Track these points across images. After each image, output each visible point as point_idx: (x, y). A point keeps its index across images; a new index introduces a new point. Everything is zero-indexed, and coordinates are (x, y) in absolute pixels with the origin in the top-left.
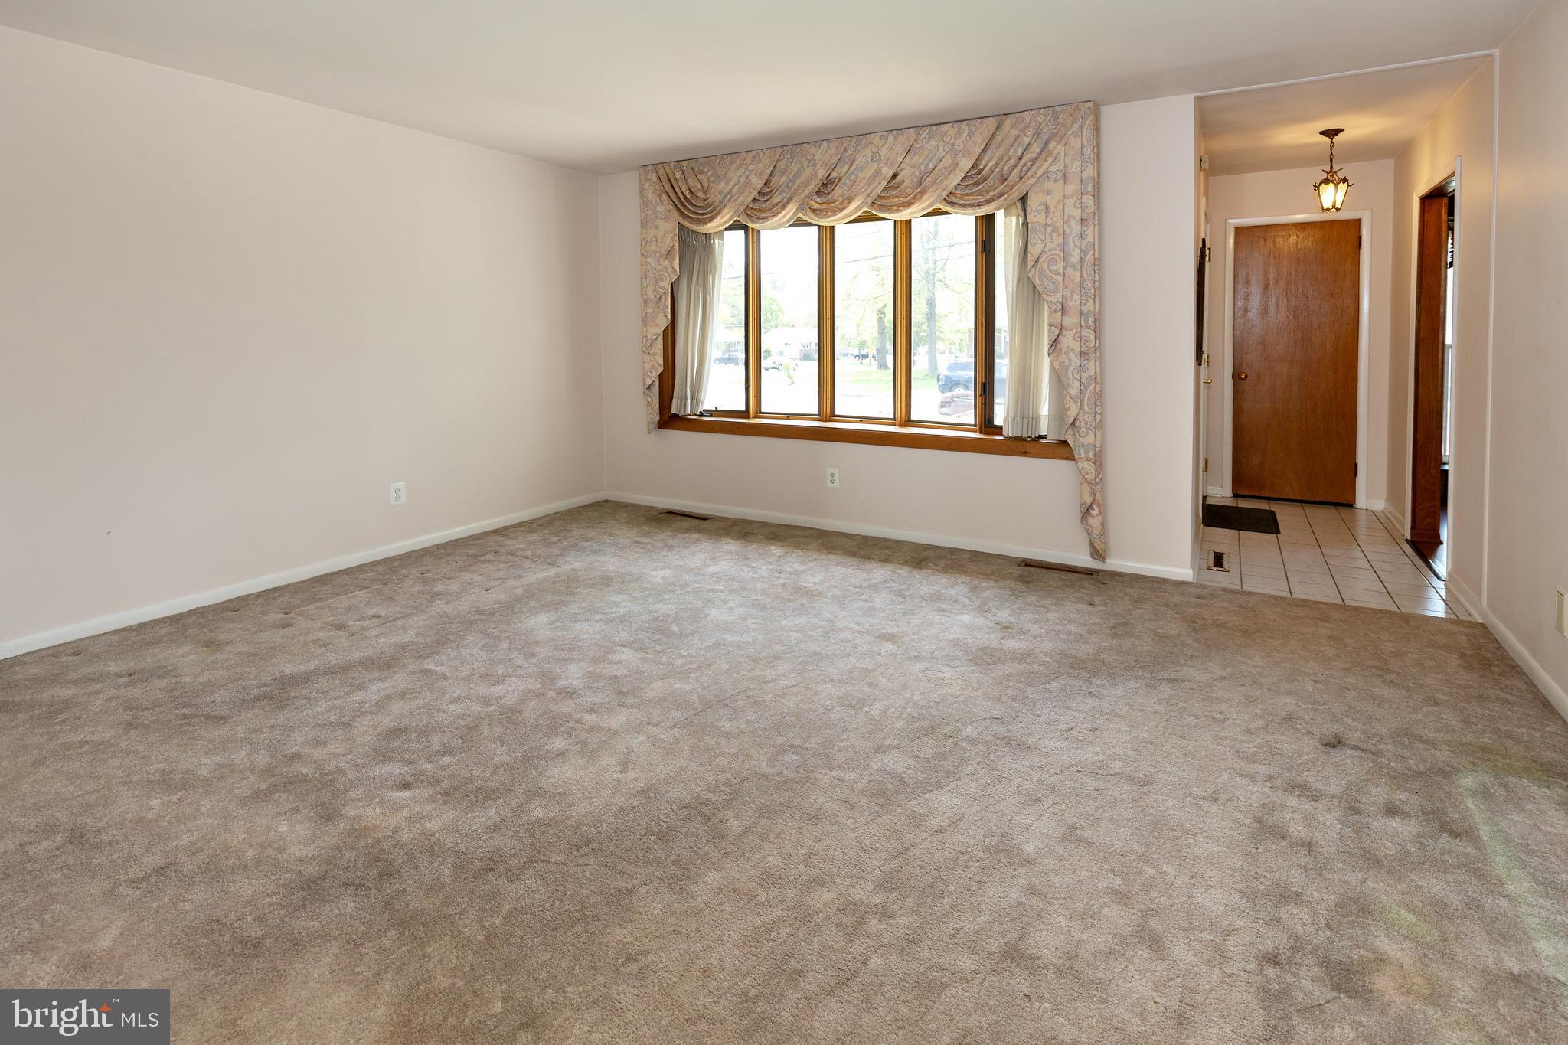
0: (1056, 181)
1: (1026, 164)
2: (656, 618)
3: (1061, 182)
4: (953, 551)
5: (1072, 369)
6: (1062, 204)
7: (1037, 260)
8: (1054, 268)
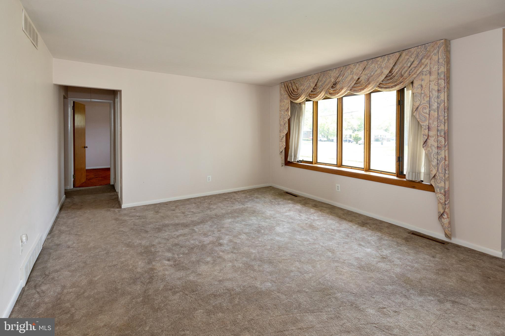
0: (426, 75)
1: (412, 69)
2: (260, 227)
3: (429, 75)
4: (381, 222)
5: (433, 154)
6: (428, 84)
7: (417, 108)
8: (425, 111)
